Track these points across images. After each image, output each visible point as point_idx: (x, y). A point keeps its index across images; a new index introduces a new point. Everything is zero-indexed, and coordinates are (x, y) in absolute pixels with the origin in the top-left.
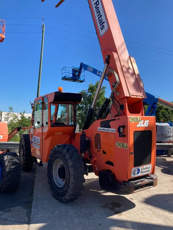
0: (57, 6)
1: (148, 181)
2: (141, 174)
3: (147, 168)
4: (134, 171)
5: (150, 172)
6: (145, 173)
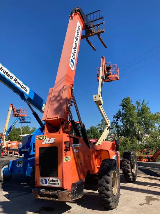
0: (106, 47)
1: (51, 193)
2: (49, 185)
3: (55, 181)
4: (42, 180)
5: (59, 186)
6: (54, 185)
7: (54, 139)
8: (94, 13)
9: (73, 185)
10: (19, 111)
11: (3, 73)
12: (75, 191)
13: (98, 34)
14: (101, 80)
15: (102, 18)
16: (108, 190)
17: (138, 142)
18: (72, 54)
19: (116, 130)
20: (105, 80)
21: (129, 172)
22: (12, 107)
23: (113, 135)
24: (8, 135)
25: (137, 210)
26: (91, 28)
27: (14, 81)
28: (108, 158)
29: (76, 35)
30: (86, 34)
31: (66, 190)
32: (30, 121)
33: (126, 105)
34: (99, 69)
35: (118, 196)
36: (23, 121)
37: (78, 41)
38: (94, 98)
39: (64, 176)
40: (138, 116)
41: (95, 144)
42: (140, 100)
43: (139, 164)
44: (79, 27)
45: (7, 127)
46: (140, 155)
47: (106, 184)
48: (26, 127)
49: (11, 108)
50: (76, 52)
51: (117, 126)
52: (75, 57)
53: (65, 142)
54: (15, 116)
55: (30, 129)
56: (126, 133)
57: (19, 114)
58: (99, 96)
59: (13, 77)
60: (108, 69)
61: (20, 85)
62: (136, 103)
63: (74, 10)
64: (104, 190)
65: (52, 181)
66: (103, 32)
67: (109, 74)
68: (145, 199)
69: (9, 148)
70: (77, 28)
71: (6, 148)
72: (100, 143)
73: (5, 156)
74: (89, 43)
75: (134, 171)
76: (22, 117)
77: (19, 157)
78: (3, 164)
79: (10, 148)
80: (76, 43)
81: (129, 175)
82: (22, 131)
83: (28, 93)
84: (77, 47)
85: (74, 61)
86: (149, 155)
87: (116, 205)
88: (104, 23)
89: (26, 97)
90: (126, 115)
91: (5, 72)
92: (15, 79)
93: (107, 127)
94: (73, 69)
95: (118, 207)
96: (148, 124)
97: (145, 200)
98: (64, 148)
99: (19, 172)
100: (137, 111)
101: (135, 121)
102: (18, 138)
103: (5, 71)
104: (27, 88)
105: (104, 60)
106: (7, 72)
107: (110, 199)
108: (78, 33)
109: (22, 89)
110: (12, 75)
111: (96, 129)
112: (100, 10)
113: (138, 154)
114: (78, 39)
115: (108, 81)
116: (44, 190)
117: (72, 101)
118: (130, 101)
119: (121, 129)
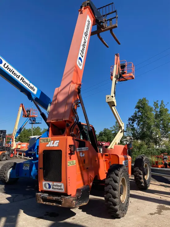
0: (119, 44)
1: (55, 198)
2: (53, 190)
3: (59, 186)
4: (45, 184)
5: (63, 191)
6: (57, 190)
7: (58, 141)
8: (106, 6)
9: (78, 190)
10: (29, 111)
11: (9, 72)
12: (79, 197)
13: (111, 29)
14: (114, 79)
15: (115, 11)
16: (115, 197)
17: (155, 146)
18: (80, 52)
19: (132, 133)
20: (119, 80)
21: (141, 179)
22: (23, 107)
23: (128, 138)
24: (19, 135)
25: (146, 219)
26: (103, 23)
27: (21, 80)
28: (118, 163)
29: (85, 31)
30: (97, 29)
31: (70, 195)
32: (41, 122)
33: (142, 106)
34: (113, 67)
35: (126, 204)
36: (34, 122)
37: (87, 37)
38: (107, 99)
39: (68, 182)
40: (156, 118)
41: (107, 148)
42: (158, 101)
43: (152, 170)
44: (89, 22)
45: (17, 128)
46: (157, 161)
47: (113, 191)
48: (37, 128)
49: (21, 108)
50: (85, 49)
51: (133, 129)
52: (84, 55)
53: (70, 145)
54: (26, 116)
55: (41, 130)
56: (142, 136)
57: (29, 115)
58: (113, 97)
59: (20, 76)
60: (123, 67)
61: (27, 84)
62: (153, 104)
63: (84, 3)
64: (111, 197)
65: (56, 186)
66: (116, 27)
67: (124, 73)
68: (157, 208)
69: (18, 149)
70: (87, 23)
71: (15, 150)
72: (113, 147)
73: (15, 158)
74: (101, 39)
75: (147, 177)
76: (32, 117)
77: (28, 159)
78: (10, 166)
79: (20, 150)
80: (85, 39)
81: (141, 182)
82: (32, 132)
83: (35, 92)
84: (86, 44)
85: (83, 59)
86: (167, 160)
87: (123, 214)
88: (117, 17)
89: (33, 97)
90: (142, 117)
91: (12, 71)
92: (22, 78)
93: (121, 130)
94: (81, 67)
95: (126, 215)
96: (167, 127)
97: (157, 210)
98: (69, 152)
99: (26, 174)
100: (155, 113)
101: (152, 124)
102: (28, 139)
103: (11, 69)
104: (35, 88)
105: (119, 58)
106: (13, 70)
107: (117, 207)
108: (88, 29)
109: (29, 88)
110: (18, 74)
111: (110, 131)
112: (113, 3)
113: (154, 159)
114: (88, 36)
115: (122, 81)
116: (48, 194)
117: (79, 102)
118: (147, 102)
119: (137, 133)
